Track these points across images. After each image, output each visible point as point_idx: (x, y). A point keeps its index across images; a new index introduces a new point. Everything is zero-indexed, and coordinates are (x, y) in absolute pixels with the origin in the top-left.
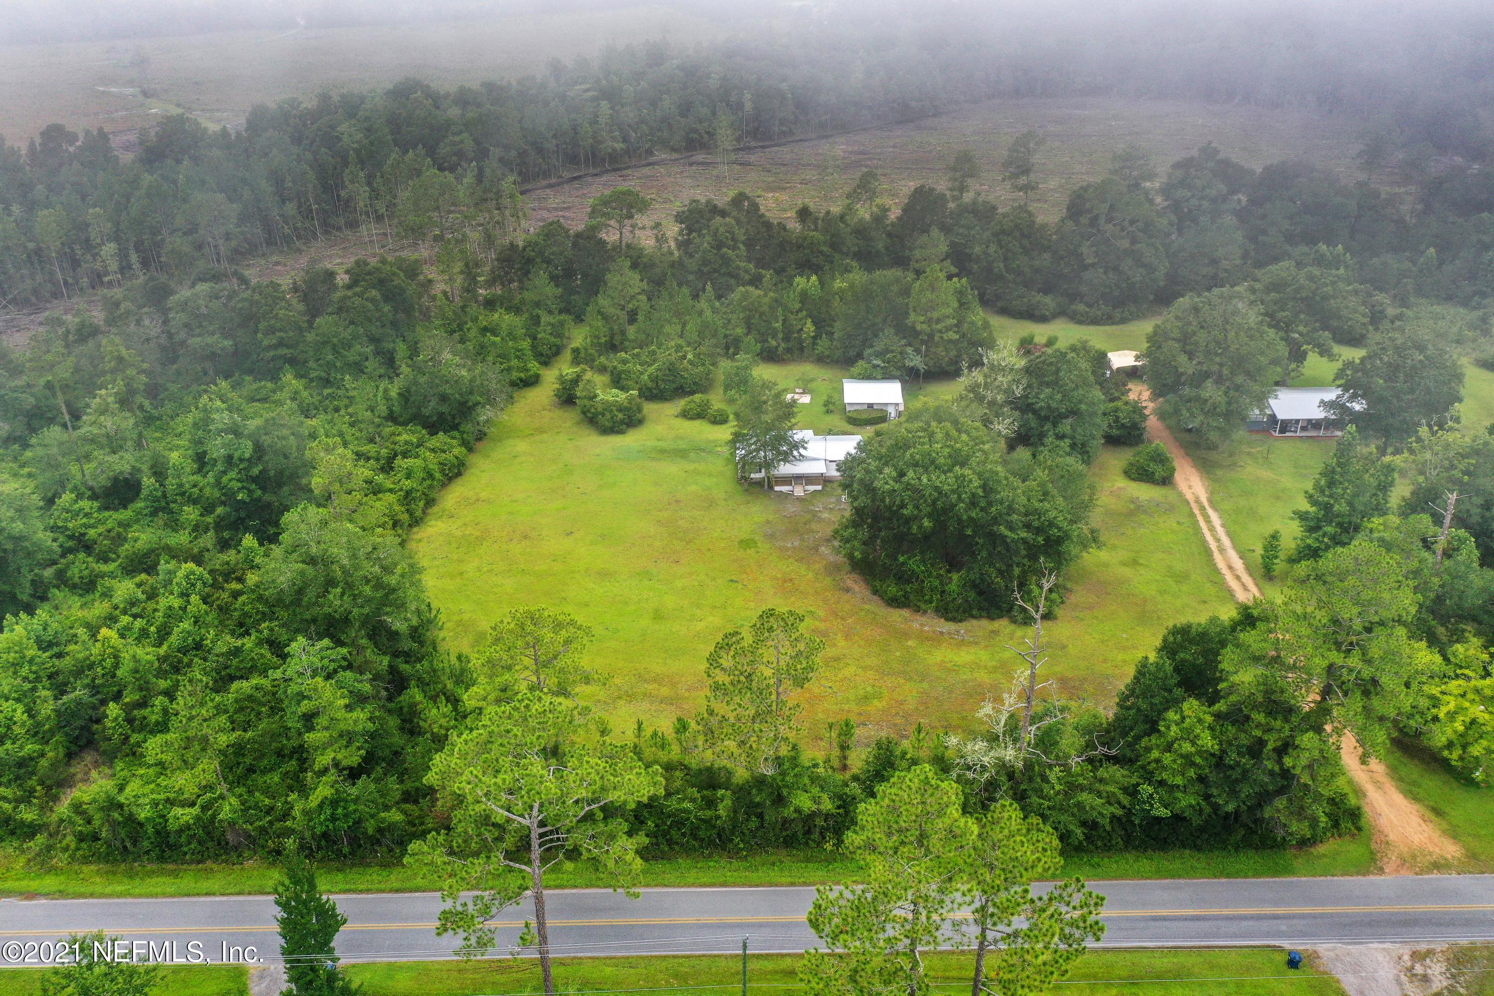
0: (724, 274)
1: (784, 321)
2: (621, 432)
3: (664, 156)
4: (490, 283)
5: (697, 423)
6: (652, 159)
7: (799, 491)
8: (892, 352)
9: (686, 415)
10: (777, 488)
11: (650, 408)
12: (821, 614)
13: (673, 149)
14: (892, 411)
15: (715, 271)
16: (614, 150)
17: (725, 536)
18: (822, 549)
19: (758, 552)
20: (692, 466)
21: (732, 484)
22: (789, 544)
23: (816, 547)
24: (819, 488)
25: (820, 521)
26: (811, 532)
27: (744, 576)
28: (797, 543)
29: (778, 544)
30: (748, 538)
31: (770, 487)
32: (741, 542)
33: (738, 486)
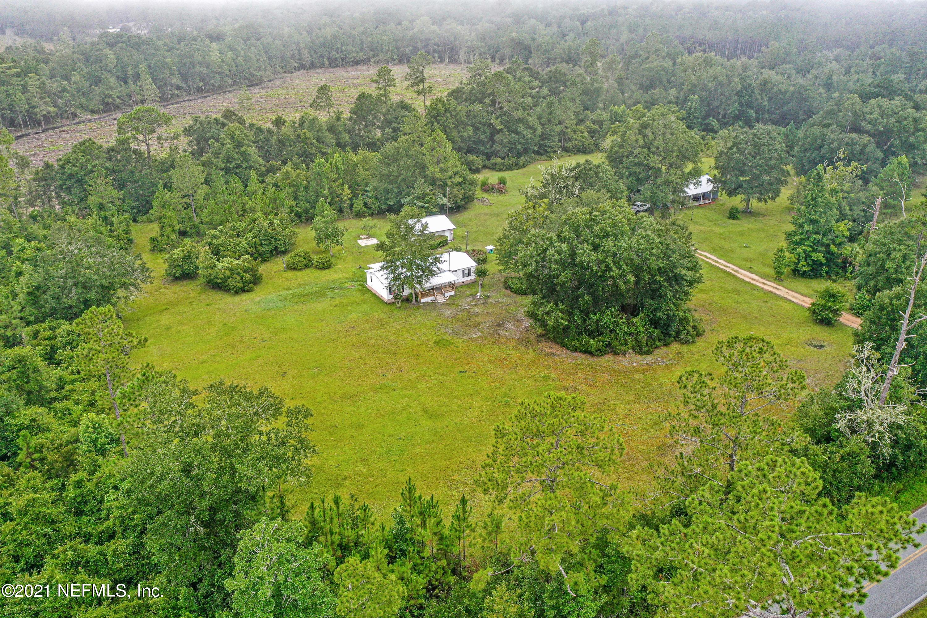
0: (246, 168)
1: (329, 189)
2: (250, 290)
3: (87, 117)
4: (31, 203)
5: (308, 271)
6: (78, 120)
7: (441, 299)
8: (428, 195)
9: (291, 268)
10: (423, 300)
11: (263, 269)
12: (553, 375)
13: (93, 112)
14: (448, 234)
15: (238, 166)
16: (49, 113)
17: (419, 343)
18: (501, 332)
19: (457, 347)
20: (337, 301)
21: (382, 306)
22: (474, 336)
23: (495, 333)
24: (452, 293)
25: (477, 315)
26: (479, 323)
27: (467, 366)
28: (479, 334)
29: (466, 337)
30: (438, 339)
31: (417, 301)
32: (436, 343)
33: (389, 306)
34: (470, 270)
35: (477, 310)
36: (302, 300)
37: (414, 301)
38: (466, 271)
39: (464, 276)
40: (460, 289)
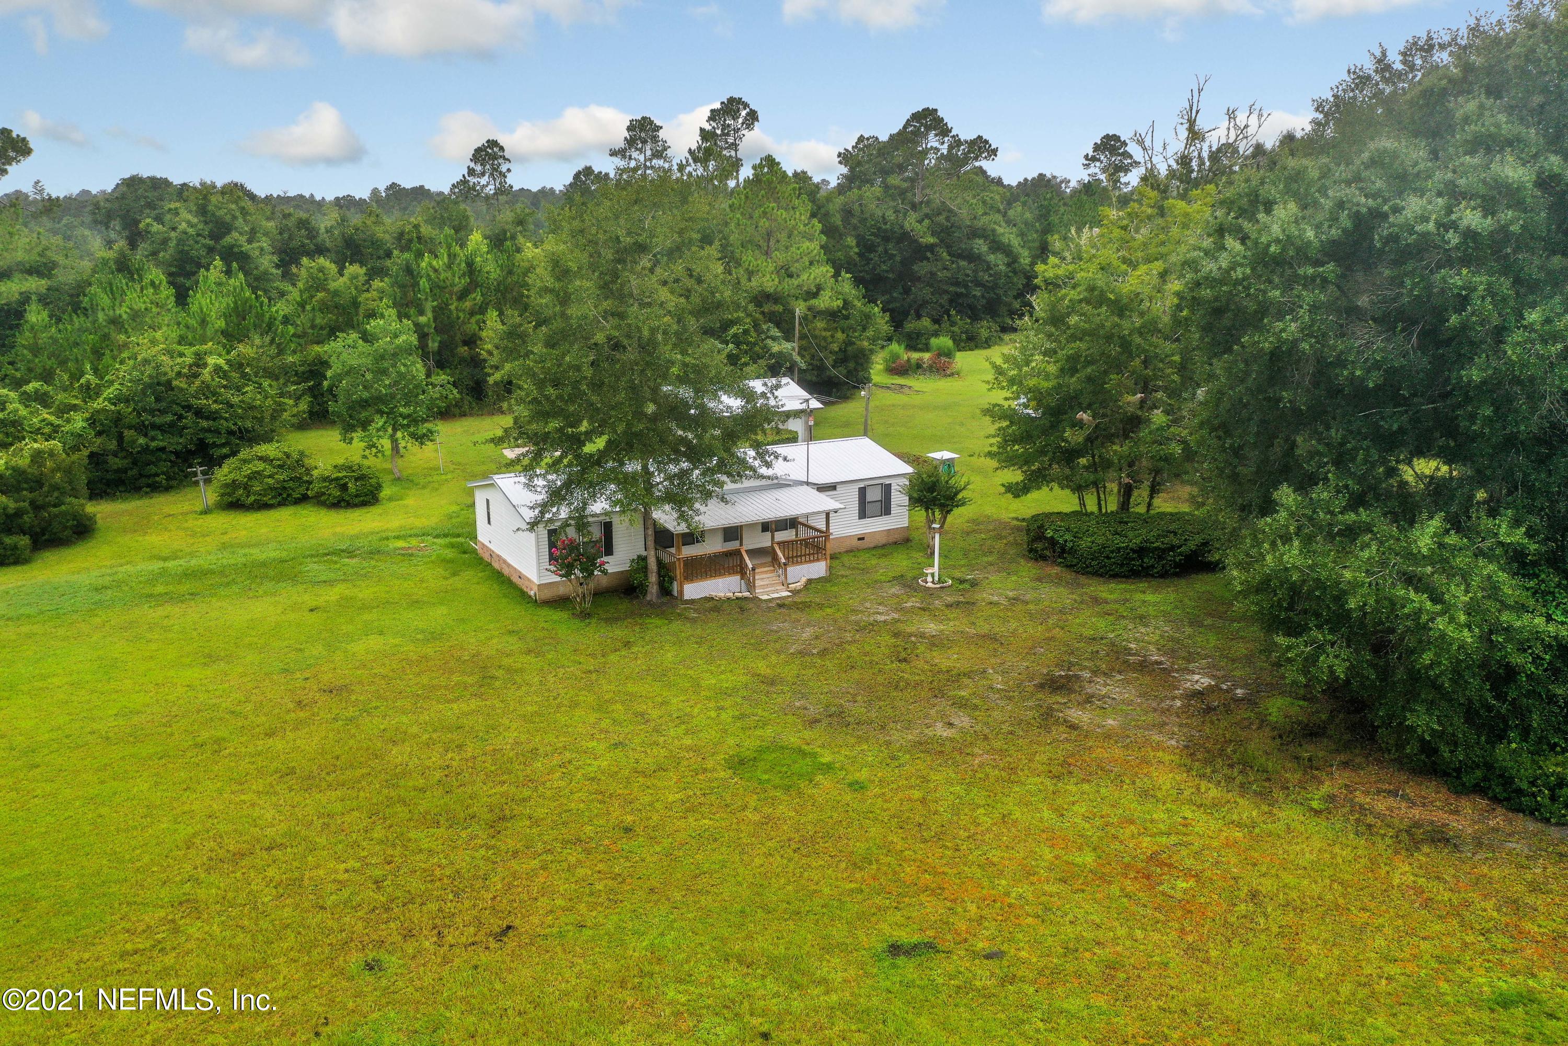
5: (284, 513)
7: (772, 588)
9: (228, 500)
10: (693, 590)
17: (648, 762)
18: (1075, 714)
19: (857, 787)
20: (332, 595)
21: (516, 614)
22: (941, 731)
23: (1048, 717)
24: (818, 569)
25: (935, 642)
26: (955, 678)
27: (933, 908)
28: (962, 720)
29: (900, 737)
30: (750, 744)
31: (665, 591)
32: (738, 764)
33: (545, 612)
34: (887, 489)
35: (931, 627)
36: (185, 587)
37: (653, 589)
38: (874, 495)
39: (863, 515)
40: (846, 559)
